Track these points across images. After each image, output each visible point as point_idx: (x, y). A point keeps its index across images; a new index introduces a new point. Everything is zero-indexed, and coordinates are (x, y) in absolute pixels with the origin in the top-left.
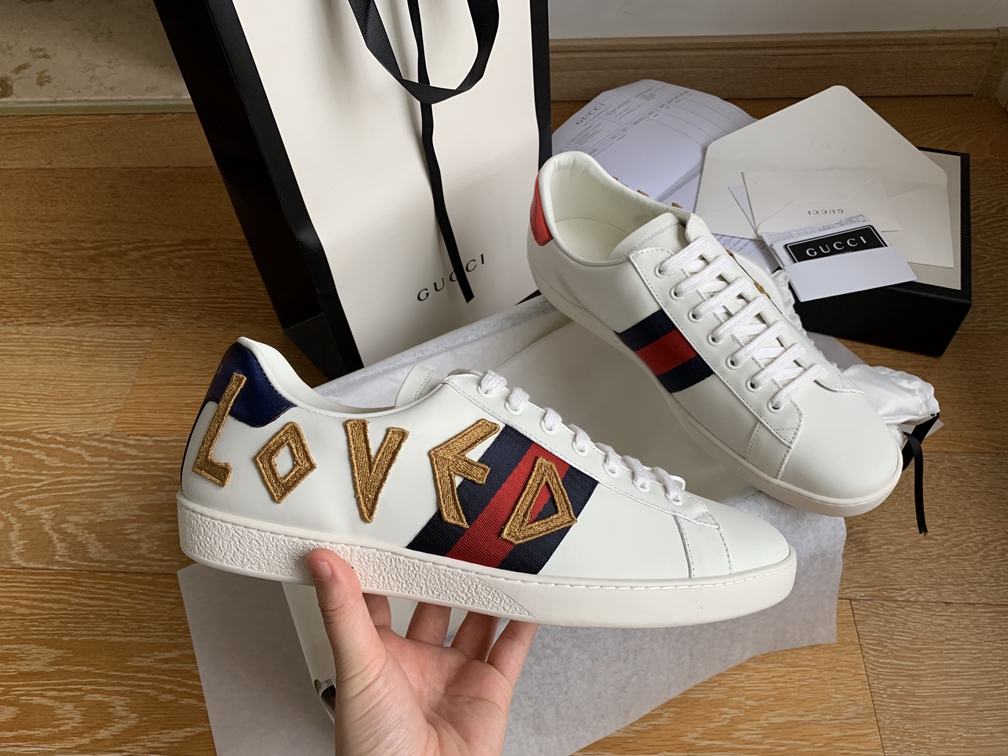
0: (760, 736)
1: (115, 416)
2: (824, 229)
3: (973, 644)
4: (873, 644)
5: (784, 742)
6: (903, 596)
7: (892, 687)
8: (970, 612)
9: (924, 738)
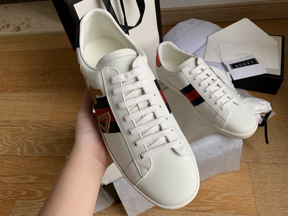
0: (221, 199)
1: (49, 116)
2: (241, 59)
3: (282, 174)
4: (254, 175)
5: (228, 201)
6: (263, 161)
7: (259, 186)
8: (282, 166)
9: (267, 200)
